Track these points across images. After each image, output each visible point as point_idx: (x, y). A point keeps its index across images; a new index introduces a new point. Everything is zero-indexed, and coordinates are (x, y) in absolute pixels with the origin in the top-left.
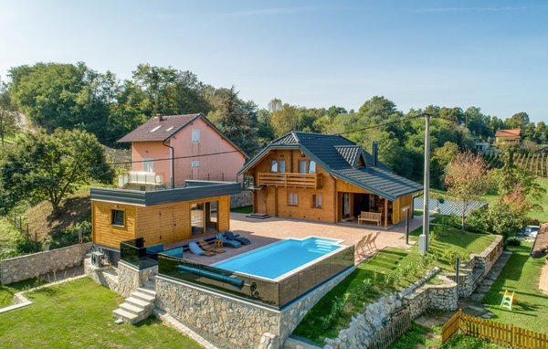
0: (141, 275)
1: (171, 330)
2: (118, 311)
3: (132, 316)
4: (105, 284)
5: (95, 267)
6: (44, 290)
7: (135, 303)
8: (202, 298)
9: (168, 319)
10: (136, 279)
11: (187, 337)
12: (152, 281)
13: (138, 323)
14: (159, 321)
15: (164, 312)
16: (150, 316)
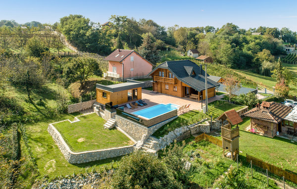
0: (111, 114)
1: (119, 132)
2: (105, 125)
3: (109, 127)
4: (100, 116)
5: (97, 110)
6: (83, 117)
7: (110, 123)
8: (128, 123)
9: (119, 128)
10: (110, 116)
11: (124, 134)
12: (114, 116)
13: (110, 129)
14: (116, 129)
15: (118, 126)
16: (114, 127)
